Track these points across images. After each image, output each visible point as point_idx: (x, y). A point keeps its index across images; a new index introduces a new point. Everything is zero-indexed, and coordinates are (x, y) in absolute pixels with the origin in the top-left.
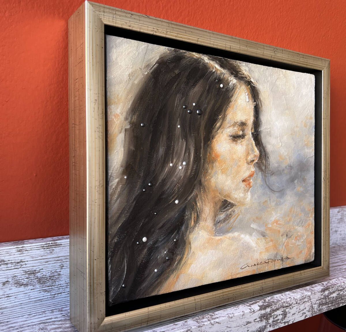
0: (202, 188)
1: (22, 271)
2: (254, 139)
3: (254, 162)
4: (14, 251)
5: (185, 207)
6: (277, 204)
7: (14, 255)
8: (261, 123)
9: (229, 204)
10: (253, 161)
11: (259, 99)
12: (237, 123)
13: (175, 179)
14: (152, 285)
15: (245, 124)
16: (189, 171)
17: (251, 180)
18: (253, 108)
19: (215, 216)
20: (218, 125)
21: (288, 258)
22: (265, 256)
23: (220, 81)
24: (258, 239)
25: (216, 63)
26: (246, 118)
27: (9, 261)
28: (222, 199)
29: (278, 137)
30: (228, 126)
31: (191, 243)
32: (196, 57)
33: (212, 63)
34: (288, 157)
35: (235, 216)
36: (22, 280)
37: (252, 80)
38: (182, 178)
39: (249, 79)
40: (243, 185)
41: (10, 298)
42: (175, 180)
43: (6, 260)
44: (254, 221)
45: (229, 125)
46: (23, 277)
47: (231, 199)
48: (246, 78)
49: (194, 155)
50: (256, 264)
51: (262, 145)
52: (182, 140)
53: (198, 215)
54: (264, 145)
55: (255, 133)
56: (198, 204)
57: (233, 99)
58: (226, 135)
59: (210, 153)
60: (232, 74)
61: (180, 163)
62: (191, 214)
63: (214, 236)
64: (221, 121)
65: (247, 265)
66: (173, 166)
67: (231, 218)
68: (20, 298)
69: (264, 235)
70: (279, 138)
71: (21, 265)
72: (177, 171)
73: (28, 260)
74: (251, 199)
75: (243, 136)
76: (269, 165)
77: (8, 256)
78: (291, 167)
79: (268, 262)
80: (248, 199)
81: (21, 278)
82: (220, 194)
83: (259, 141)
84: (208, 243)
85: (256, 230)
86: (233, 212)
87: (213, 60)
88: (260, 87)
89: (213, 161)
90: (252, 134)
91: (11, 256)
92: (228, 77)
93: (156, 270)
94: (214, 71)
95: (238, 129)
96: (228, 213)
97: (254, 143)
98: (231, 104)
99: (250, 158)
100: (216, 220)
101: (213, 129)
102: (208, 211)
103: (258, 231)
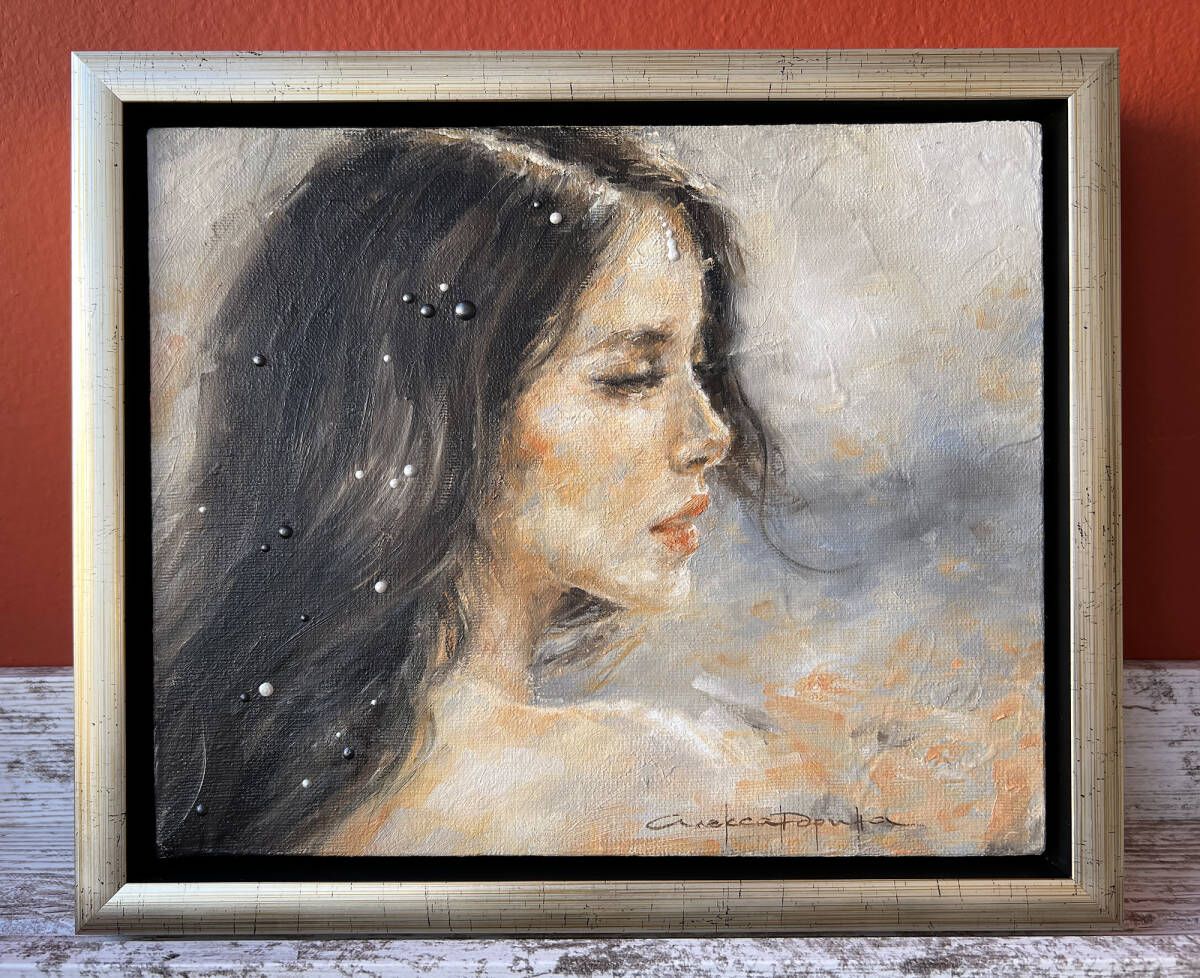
0: (479, 548)
1: (49, 743)
2: (704, 387)
3: (707, 465)
4: (22, 689)
5: (415, 604)
6: (823, 617)
7: (24, 698)
8: (737, 329)
9: (593, 603)
10: (704, 460)
11: (729, 244)
12: (626, 335)
13: (372, 516)
14: (292, 823)
15: (662, 336)
16: (428, 495)
17: (694, 527)
18: (701, 276)
19: (535, 638)
20: (543, 346)
21: (887, 822)
22: (769, 801)
23: (549, 202)
24: (731, 735)
25: (533, 147)
26: (668, 314)
27: (13, 711)
28: (563, 586)
29: (828, 374)
30: (584, 349)
31: (437, 715)
32: (451, 140)
33: (514, 152)
34: (883, 447)
35: (618, 646)
36: (54, 765)
37: (695, 183)
38: (400, 514)
39: (679, 179)
40: (655, 542)
41: (32, 803)
42: (376, 520)
43: (6, 709)
44: (706, 668)
45: (587, 345)
46: (54, 757)
47: (599, 585)
48: (667, 179)
49: (445, 443)
50: (722, 820)
51: (745, 404)
52: (401, 399)
53: (461, 630)
54: (755, 405)
55: (710, 366)
56: (463, 598)
57: (606, 257)
58: (576, 378)
59: (510, 437)
60: (601, 173)
61: (392, 471)
62: (435, 627)
63: (527, 704)
64: (555, 331)
65: (676, 819)
66: (366, 479)
67: (600, 649)
68: (53, 808)
69: (757, 723)
70: (833, 376)
71: (46, 727)
72: (382, 494)
73: (61, 716)
74: (691, 592)
75: (653, 379)
76: (783, 474)
77: (10, 699)
78: (901, 483)
79: (783, 824)
80: (677, 592)
81: (49, 760)
82: (552, 568)
83: (729, 393)
84: (505, 722)
85: (720, 701)
86: (613, 631)
87: (517, 141)
88: (734, 202)
89: (522, 463)
90: (697, 368)
91: (17, 702)
92: (584, 185)
93: (305, 783)
94: (522, 173)
95: (632, 355)
96: (587, 631)
97: (704, 399)
98: (596, 273)
99: (684, 452)
100: (538, 653)
101: (523, 359)
102: (503, 622)
103: (730, 708)
